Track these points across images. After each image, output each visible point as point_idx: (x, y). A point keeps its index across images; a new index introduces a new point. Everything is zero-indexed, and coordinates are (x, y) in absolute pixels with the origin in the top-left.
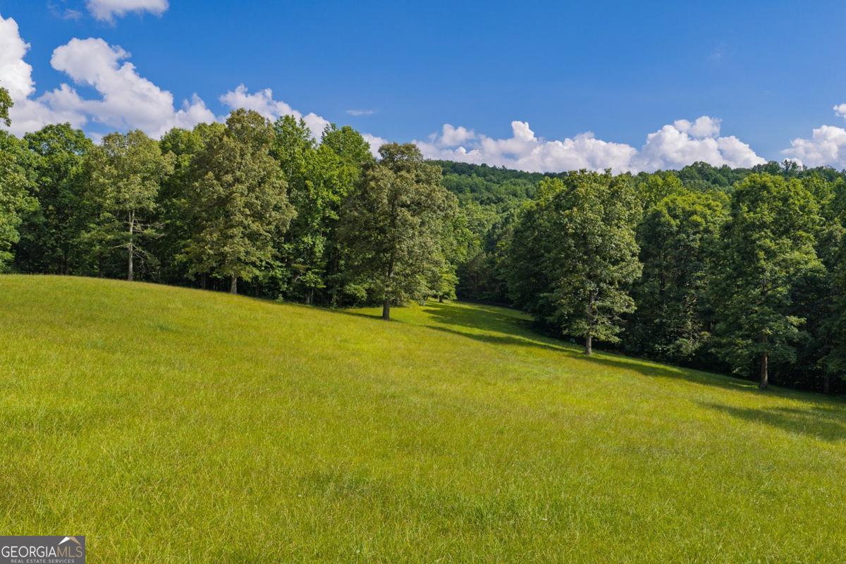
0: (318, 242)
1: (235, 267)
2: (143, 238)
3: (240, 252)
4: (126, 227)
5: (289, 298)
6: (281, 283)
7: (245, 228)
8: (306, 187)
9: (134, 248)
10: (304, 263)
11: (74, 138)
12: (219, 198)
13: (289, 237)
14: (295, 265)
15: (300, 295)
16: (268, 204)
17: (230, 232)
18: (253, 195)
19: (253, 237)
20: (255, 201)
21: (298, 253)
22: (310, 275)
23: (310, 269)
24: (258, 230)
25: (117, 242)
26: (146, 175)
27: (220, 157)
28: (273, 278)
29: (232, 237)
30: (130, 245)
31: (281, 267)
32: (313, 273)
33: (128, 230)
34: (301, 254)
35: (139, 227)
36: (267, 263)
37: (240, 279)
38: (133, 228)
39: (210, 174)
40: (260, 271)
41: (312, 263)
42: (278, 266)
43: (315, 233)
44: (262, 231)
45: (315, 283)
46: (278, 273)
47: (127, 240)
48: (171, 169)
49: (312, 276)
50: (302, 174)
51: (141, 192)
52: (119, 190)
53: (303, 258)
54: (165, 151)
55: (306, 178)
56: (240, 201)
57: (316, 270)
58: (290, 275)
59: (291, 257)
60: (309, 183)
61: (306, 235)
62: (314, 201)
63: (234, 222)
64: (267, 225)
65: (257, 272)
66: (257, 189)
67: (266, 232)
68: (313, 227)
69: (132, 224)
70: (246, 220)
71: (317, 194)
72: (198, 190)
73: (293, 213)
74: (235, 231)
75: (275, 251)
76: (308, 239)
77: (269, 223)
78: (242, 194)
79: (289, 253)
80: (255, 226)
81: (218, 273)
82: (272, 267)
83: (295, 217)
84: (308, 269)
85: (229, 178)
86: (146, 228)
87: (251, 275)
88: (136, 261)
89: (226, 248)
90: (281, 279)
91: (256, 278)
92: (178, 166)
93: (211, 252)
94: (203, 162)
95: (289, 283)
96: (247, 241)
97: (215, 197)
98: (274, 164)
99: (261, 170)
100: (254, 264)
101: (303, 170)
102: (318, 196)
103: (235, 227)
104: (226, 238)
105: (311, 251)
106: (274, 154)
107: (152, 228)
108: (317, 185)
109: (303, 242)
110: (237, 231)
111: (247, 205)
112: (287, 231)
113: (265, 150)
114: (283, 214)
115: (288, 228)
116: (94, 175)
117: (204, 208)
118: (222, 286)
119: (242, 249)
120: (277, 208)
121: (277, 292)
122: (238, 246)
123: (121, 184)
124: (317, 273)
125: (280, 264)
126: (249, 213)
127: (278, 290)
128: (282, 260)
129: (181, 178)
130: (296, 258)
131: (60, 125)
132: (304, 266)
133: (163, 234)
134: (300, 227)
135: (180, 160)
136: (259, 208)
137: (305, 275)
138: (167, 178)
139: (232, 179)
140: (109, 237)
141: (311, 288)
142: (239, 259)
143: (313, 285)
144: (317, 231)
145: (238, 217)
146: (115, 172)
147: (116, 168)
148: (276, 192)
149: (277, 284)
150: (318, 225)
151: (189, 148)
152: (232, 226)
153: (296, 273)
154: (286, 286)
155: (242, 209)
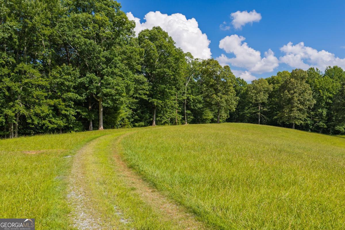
0: (324, 111)
1: (294, 120)
2: (264, 111)
3: (296, 115)
4: (258, 108)
5: (312, 131)
6: (310, 126)
7: (298, 107)
8: (319, 92)
9: (260, 115)
10: (318, 119)
11: (241, 82)
12: (289, 98)
13: (313, 110)
14: (315, 119)
15: (317, 130)
16: (305, 99)
17: (293, 109)
18: (301, 97)
19: (300, 110)
20: (301, 99)
21: (316, 115)
22: (321, 123)
23: (321, 121)
24: (302, 108)
25: (255, 113)
26: (264, 92)
27: (289, 85)
28: (307, 124)
29: (293, 111)
30: (259, 114)
31: (310, 120)
32: (322, 122)
33: (259, 109)
34: (317, 115)
35: (262, 108)
36: (305, 119)
37: (296, 124)
38: (260, 108)
39: (286, 91)
40: (303, 121)
41: (322, 119)
42: (309, 120)
43: (323, 108)
44: (303, 108)
45: (323, 126)
46: (309, 122)
47: (258, 112)
48: (272, 89)
49: (322, 123)
50: (318, 88)
51: (263, 97)
52: (257, 97)
53: (318, 117)
54: (270, 84)
55: (319, 89)
56: (296, 99)
57: (323, 121)
58: (313, 123)
59: (314, 117)
60: (320, 90)
61: (319, 108)
62: (322, 97)
63: (294, 106)
64: (305, 106)
65: (302, 122)
66: (302, 94)
67: (305, 108)
68: (322, 106)
69: (260, 107)
70: (298, 105)
71: (323, 94)
72: (282, 96)
73: (315, 102)
74: (294, 109)
75: (308, 115)
76: (320, 110)
77: (306, 106)
78: (297, 97)
79: (313, 115)
80: (301, 107)
81: (288, 122)
82: (306, 120)
83: (315, 103)
84: (320, 121)
85: (292, 92)
86: (264, 108)
87: (300, 123)
88: (261, 118)
89: (291, 114)
90: (310, 124)
91: (301, 124)
92: (274, 88)
93: (287, 116)
94: (283, 87)
95: (313, 125)
96: (298, 111)
97: (288, 98)
98: (308, 85)
99: (303, 88)
100: (300, 119)
101: (318, 87)
102: (324, 95)
103: (294, 107)
104: (291, 111)
105: (321, 115)
106: (307, 82)
107: (266, 108)
108: (323, 91)
109: (318, 111)
110: (295, 109)
111: (299, 100)
112: (313, 108)
113: (304, 81)
114: (311, 102)
115: (313, 107)
116: (249, 93)
117: (284, 102)
118: (290, 126)
119: (297, 114)
120: (308, 100)
121: (308, 129)
122: (296, 113)
123: (257, 95)
124: (324, 122)
125: (309, 119)
126: (299, 103)
127: (309, 128)
128: (310, 118)
129: (275, 92)
130: (315, 117)
131: (237, 78)
132: (319, 120)
133: (269, 110)
134: (317, 106)
135: (275, 86)
136: (303, 101)
137: (319, 123)
138: (271, 92)
139: (293, 92)
140: (254, 111)
141: (321, 128)
142: (296, 118)
143: (322, 126)
144: (324, 107)
145: (296, 104)
146: (255, 92)
147: (256, 90)
148: (308, 95)
149: (309, 126)
150: (324, 105)
151: (278, 82)
152: (293, 107)
153: (315, 122)
154: (312, 127)
155: (297, 102)
